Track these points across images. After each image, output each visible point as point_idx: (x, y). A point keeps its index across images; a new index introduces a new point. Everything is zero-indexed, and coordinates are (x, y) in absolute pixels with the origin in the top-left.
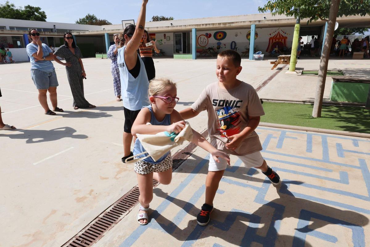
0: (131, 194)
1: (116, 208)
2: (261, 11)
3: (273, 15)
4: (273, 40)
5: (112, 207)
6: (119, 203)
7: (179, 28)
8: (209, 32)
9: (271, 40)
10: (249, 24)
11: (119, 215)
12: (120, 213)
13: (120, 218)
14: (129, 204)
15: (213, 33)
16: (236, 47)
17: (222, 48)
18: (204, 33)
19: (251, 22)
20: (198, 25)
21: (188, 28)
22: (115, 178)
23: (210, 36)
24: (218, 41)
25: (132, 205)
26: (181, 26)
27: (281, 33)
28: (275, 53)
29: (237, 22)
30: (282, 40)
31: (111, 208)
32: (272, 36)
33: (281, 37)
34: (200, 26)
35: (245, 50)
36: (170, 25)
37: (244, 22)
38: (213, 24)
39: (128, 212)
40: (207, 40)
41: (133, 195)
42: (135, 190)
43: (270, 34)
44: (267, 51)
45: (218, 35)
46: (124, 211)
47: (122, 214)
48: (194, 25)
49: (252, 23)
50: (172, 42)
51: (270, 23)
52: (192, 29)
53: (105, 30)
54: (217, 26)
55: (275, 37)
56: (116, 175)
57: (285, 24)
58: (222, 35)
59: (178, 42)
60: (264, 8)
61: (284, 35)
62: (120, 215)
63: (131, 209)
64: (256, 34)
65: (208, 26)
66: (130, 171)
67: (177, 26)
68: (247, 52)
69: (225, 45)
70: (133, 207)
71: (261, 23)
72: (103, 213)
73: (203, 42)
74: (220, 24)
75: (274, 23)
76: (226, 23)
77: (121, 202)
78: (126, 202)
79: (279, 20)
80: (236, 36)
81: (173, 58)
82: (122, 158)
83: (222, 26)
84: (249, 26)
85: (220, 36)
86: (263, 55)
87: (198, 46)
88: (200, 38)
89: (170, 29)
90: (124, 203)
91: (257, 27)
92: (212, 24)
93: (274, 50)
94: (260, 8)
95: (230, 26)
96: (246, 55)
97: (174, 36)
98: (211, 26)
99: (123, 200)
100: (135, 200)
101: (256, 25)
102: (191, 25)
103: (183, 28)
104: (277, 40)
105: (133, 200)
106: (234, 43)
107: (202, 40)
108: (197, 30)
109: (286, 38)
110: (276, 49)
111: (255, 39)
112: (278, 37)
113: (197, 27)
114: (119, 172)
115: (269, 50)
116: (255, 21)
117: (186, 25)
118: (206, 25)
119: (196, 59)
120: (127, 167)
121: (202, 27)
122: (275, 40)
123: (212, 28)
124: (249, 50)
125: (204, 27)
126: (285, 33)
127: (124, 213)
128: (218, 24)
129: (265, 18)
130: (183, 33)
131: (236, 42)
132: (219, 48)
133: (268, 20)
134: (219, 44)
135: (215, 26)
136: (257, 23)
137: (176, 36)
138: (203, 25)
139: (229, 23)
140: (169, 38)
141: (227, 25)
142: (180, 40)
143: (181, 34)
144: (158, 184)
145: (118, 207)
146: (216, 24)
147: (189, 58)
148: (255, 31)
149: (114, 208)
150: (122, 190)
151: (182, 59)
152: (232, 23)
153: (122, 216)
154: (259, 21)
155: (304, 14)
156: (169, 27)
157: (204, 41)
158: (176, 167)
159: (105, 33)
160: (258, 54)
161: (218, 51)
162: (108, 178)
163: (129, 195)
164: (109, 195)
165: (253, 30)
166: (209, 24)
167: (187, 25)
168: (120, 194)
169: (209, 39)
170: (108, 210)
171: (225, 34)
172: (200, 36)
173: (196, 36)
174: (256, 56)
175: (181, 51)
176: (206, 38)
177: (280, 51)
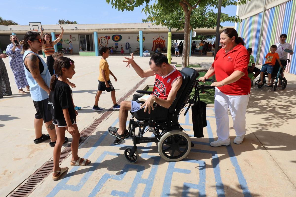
0: (44, 167)
1: (30, 181)
2: (144, 22)
3: (153, 25)
4: (156, 43)
5: (27, 180)
6: (33, 177)
7: (82, 31)
8: (108, 35)
9: (155, 43)
10: (138, 30)
11: (33, 186)
12: (34, 184)
13: (34, 188)
14: (42, 176)
15: (111, 36)
16: (130, 47)
17: (119, 47)
18: (104, 35)
19: (139, 28)
20: (98, 29)
21: (90, 31)
22: (29, 157)
23: (109, 38)
24: (116, 42)
25: (45, 176)
26: (84, 29)
27: (161, 38)
28: (158, 52)
29: (128, 29)
30: (162, 43)
31: (26, 182)
32: (155, 39)
33: (161, 40)
34: (100, 30)
35: (136, 50)
36: (75, 28)
37: (134, 28)
38: (111, 29)
39: (41, 181)
40: (107, 41)
41: (46, 168)
42: (48, 164)
43: (154, 38)
44: (152, 50)
45: (115, 38)
46: (38, 182)
47: (36, 185)
48: (95, 29)
49: (140, 30)
50: (77, 42)
51: (153, 30)
52: (93, 32)
53: (12, 30)
54: (114, 31)
55: (157, 41)
56: (30, 155)
57: (162, 31)
58: (118, 38)
59: (82, 43)
60: (146, 20)
61: (163, 39)
62: (35, 186)
63: (44, 179)
64: (144, 38)
65: (106, 31)
66: (42, 149)
67: (81, 29)
68: (138, 51)
69: (121, 45)
70: (46, 178)
71: (146, 30)
72: (19, 187)
73: (103, 42)
74: (116, 29)
75: (155, 30)
76: (120, 29)
77: (35, 175)
78: (39, 174)
79: (158, 28)
80: (129, 39)
81: (79, 55)
82: (34, 140)
83: (117, 31)
84: (138, 32)
85: (117, 38)
86: (150, 53)
87: (100, 46)
88: (101, 39)
89: (75, 31)
90: (38, 175)
91: (143, 33)
92: (109, 29)
93: (157, 50)
94: (144, 19)
95: (124, 31)
96: (137, 53)
97: (79, 37)
98: (109, 31)
99: (37, 173)
100: (47, 172)
101: (142, 31)
102: (93, 29)
103: (86, 31)
104: (159, 43)
105: (46, 172)
106: (128, 44)
107: (103, 41)
108: (98, 33)
109: (165, 41)
110: (158, 49)
111: (143, 41)
112: (159, 40)
113: (98, 31)
114: (32, 152)
115: (154, 50)
116: (142, 28)
117: (88, 29)
118: (105, 29)
119: (99, 56)
120: (39, 147)
121: (101, 31)
122: (157, 43)
123: (110, 32)
124: (139, 49)
125: (104, 31)
126: (164, 38)
127: (38, 183)
128: (115, 29)
129: (149, 26)
130: (86, 35)
131: (130, 43)
132: (116, 47)
133: (151, 28)
134: (117, 45)
135: (112, 31)
136: (144, 30)
137: (80, 37)
138: (102, 29)
139: (123, 29)
140: (74, 39)
141: (122, 31)
142: (84, 40)
143: (85, 36)
144: (68, 156)
145: (32, 179)
146: (113, 29)
147: (92, 55)
148: (143, 35)
149: (28, 181)
150: (35, 166)
151: (87, 56)
152: (125, 29)
153: (36, 186)
154: (145, 28)
155: (173, 26)
156: (74, 30)
157: (105, 42)
158: (83, 141)
159: (12, 32)
160: (146, 52)
161: (116, 50)
162: (22, 158)
163: (42, 169)
164: (23, 172)
165: (141, 35)
166: (107, 29)
167: (90, 29)
168: (33, 170)
169: (108, 40)
170: (23, 184)
171: (120, 38)
172: (101, 38)
173: (98, 38)
174: (145, 54)
175: (86, 49)
176: (106, 40)
177: (161, 51)
